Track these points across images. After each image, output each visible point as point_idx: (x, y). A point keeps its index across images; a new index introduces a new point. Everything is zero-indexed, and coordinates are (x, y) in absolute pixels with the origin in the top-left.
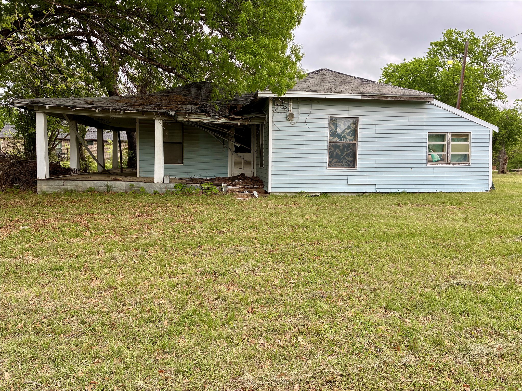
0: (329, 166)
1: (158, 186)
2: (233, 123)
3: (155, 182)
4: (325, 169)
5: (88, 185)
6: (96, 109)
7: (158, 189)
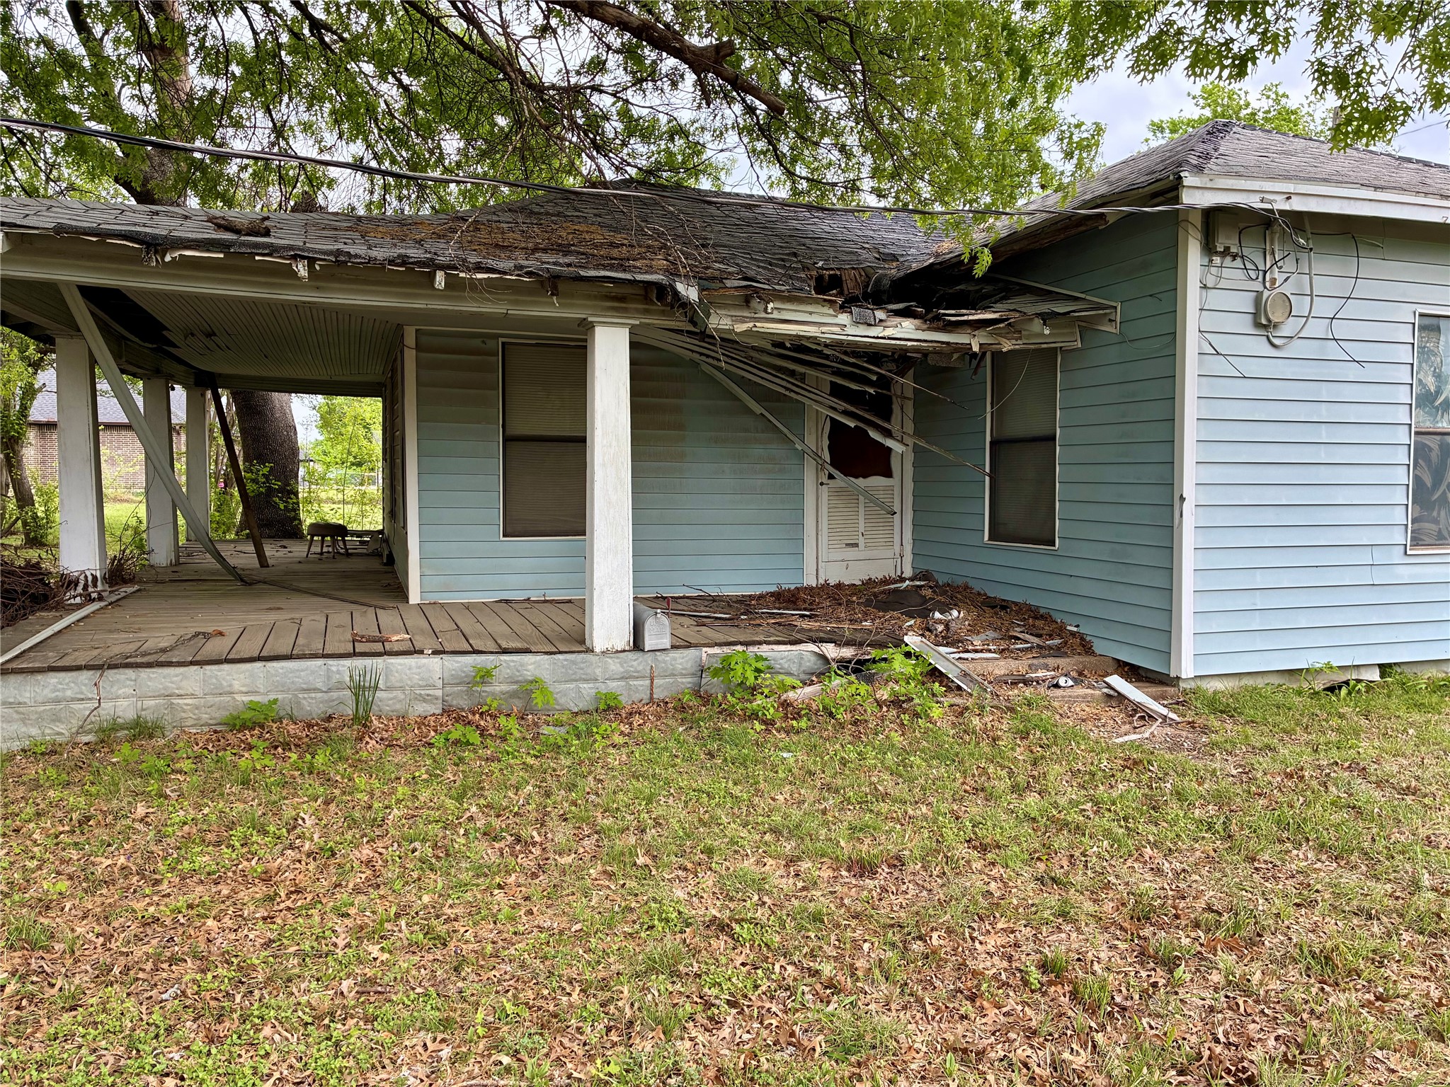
0: (1417, 541)
1: (614, 666)
2: (948, 343)
3: (597, 650)
4: (1397, 555)
5: (237, 686)
6: (295, 257)
7: (613, 685)
